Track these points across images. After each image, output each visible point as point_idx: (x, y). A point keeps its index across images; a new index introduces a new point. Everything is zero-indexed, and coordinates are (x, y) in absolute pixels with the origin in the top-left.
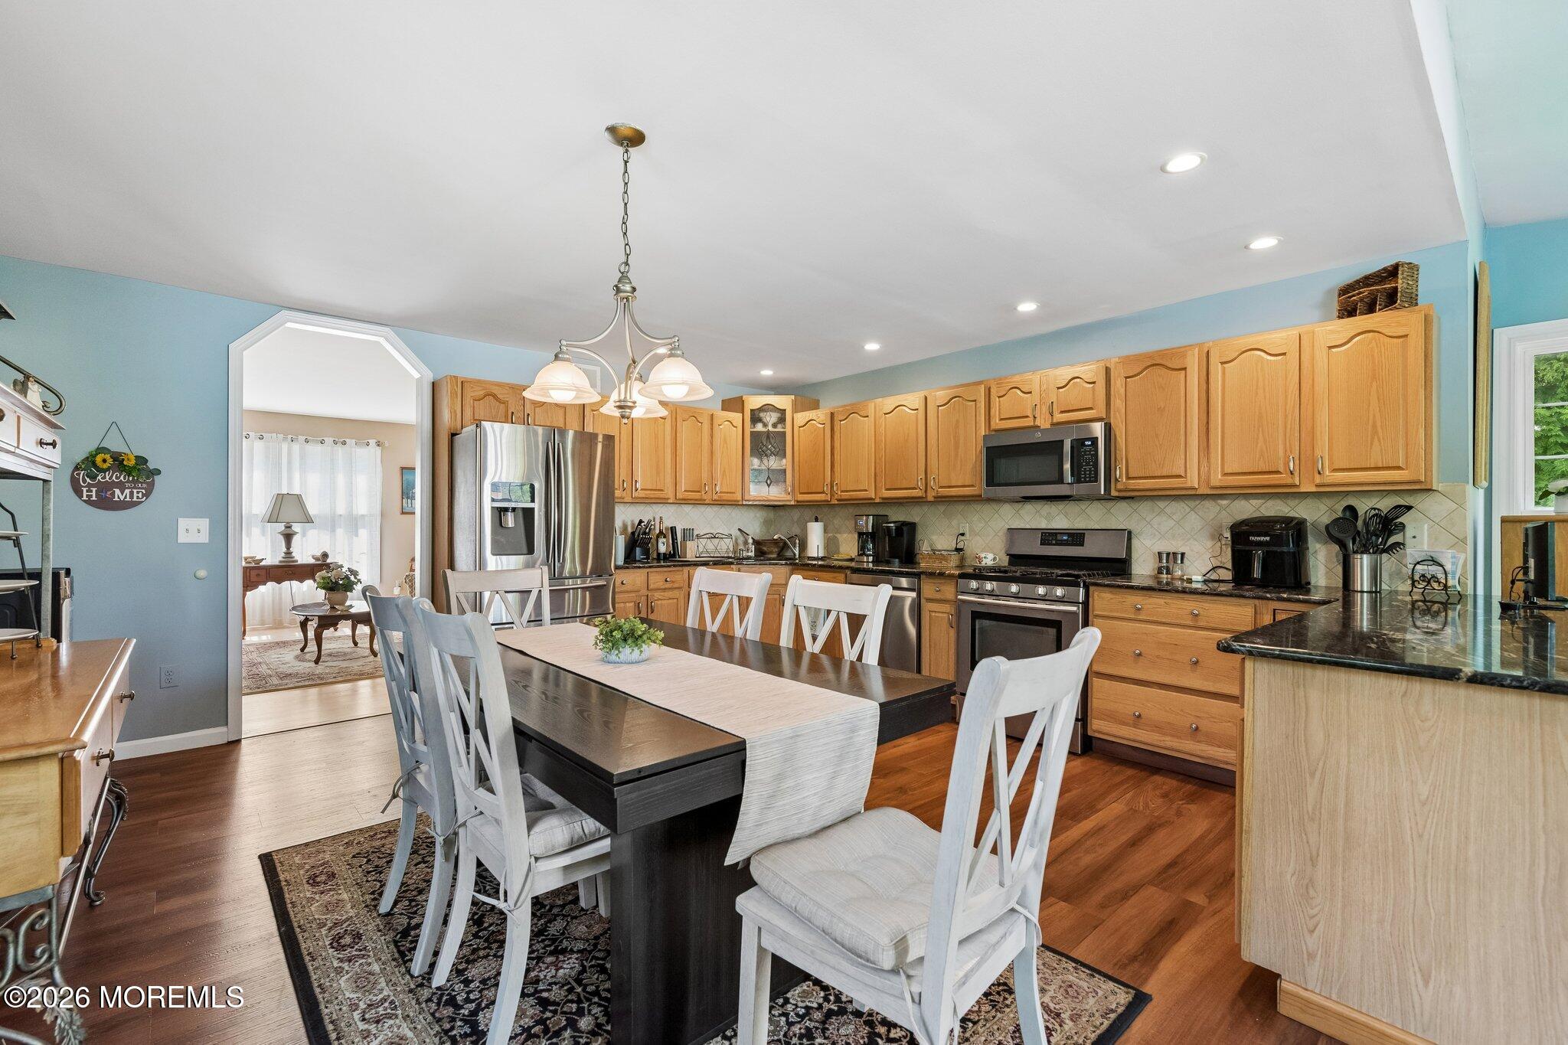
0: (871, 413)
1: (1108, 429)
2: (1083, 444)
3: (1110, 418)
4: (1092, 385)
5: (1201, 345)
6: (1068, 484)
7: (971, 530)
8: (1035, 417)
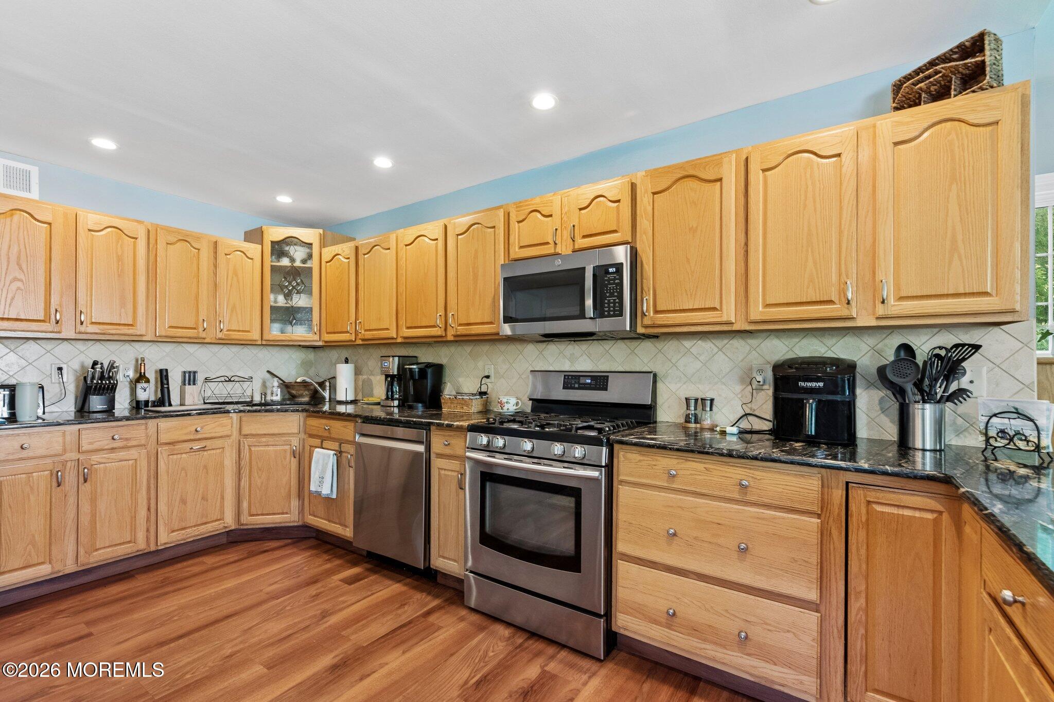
0: (393, 245)
1: (634, 255)
2: (607, 272)
3: (636, 242)
4: (616, 204)
5: (737, 152)
6: (591, 318)
7: (496, 372)
8: (556, 244)
